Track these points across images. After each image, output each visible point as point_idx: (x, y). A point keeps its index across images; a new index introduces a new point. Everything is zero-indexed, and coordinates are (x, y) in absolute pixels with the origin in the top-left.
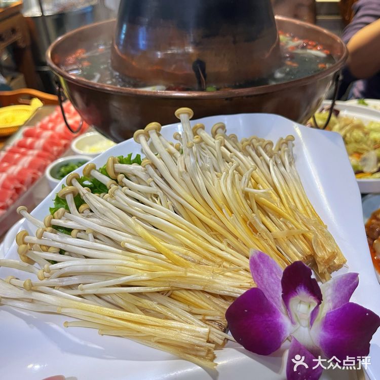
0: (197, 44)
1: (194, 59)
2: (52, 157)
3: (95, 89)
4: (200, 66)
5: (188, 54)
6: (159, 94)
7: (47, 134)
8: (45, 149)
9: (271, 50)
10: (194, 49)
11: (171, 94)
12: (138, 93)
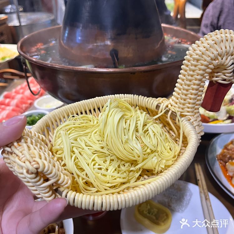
0: (112, 39)
1: (111, 48)
2: (22, 111)
3: (47, 67)
4: (115, 53)
5: (107, 45)
6: (88, 70)
7: (19, 96)
8: (17, 106)
9: (159, 43)
10: (111, 42)
11: (95, 70)
12: (74, 69)
